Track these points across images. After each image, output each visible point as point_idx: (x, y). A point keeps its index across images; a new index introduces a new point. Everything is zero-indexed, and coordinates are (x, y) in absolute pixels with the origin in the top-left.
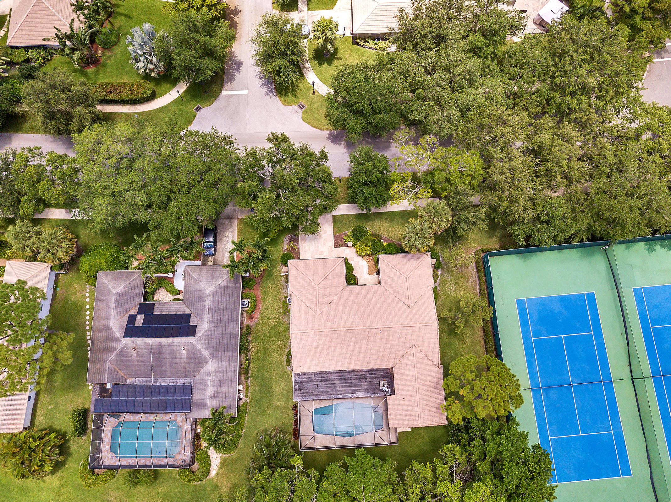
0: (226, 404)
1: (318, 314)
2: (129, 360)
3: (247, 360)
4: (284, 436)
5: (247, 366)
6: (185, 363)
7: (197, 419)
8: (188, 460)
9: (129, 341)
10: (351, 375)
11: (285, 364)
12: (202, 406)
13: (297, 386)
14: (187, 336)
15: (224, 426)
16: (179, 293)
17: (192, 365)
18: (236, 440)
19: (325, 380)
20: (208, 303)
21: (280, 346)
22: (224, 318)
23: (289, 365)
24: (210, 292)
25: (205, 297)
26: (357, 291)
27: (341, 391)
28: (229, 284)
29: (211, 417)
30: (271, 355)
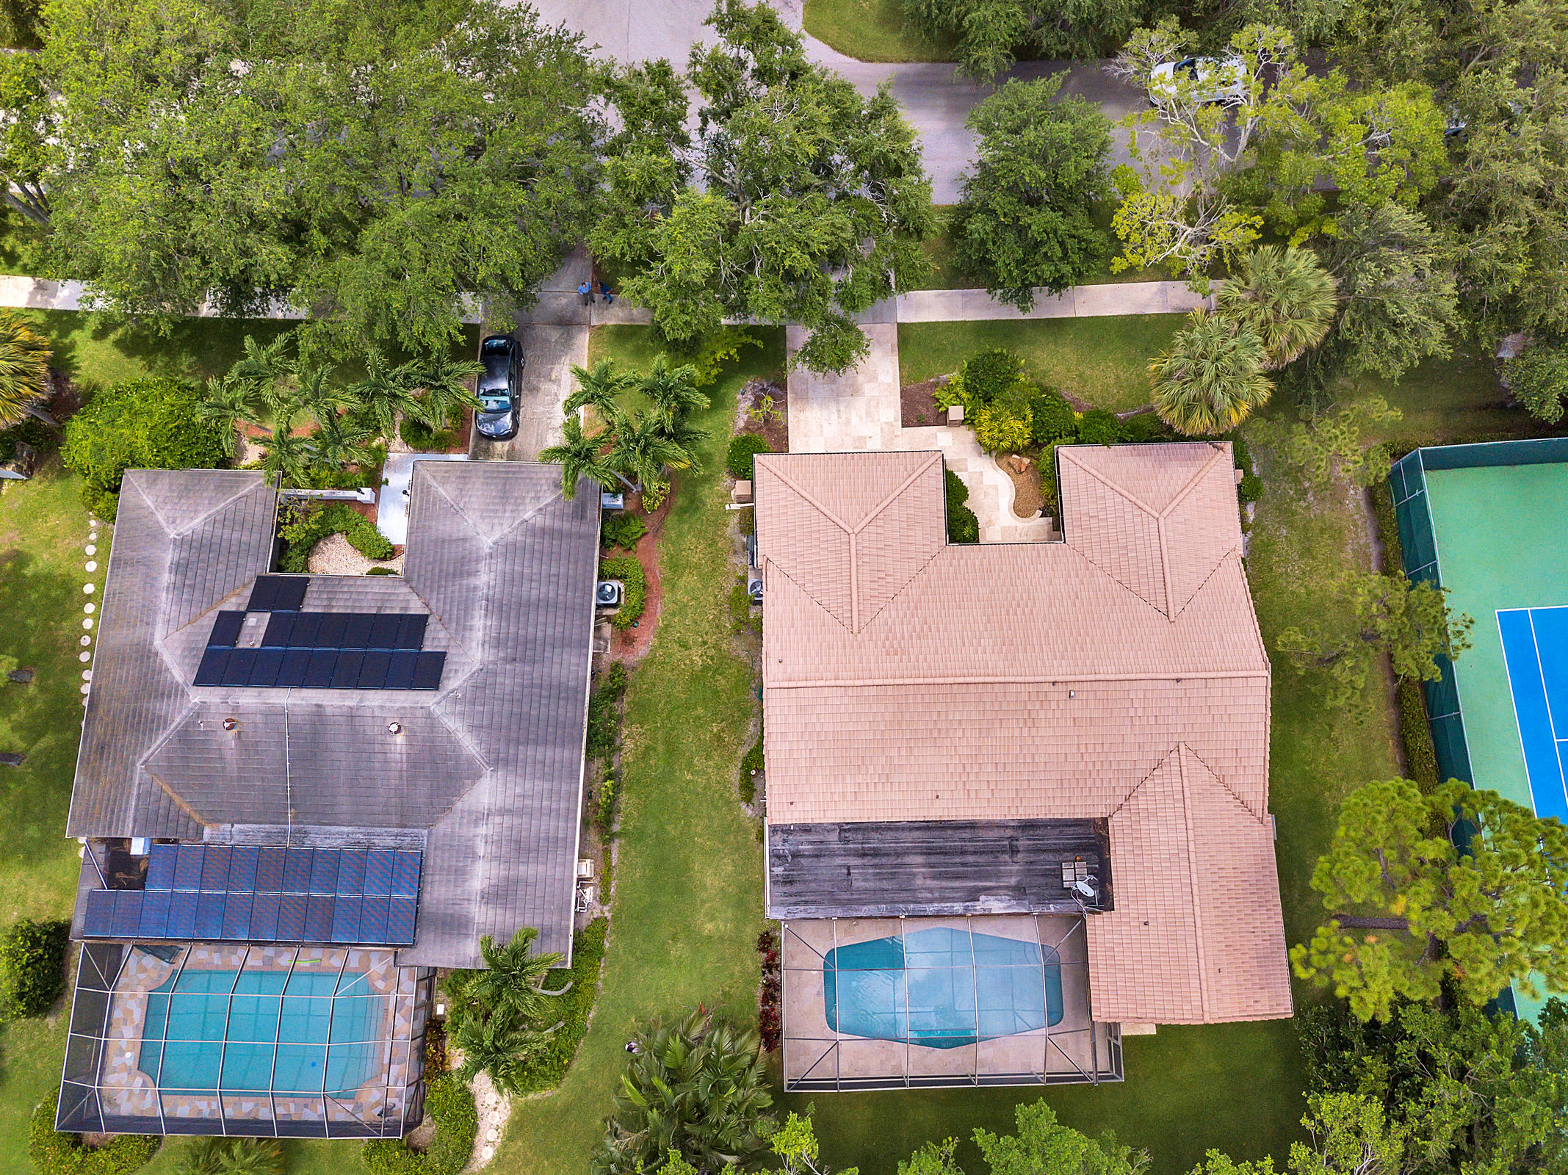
0: (538, 921)
1: (855, 630)
2: (210, 760)
3: (610, 777)
4: (733, 1040)
5: (609, 797)
6: (401, 777)
7: (435, 969)
8: (402, 1108)
9: (212, 696)
10: (963, 840)
11: (735, 794)
12: (455, 925)
13: (779, 870)
14: (411, 686)
15: (530, 1001)
16: (392, 553)
17: (423, 789)
18: (563, 1044)
19: (876, 853)
20: (485, 579)
21: (718, 738)
22: (540, 634)
23: (748, 800)
24: (495, 543)
25: (478, 560)
26: (985, 562)
27: (930, 890)
28: (557, 524)
29: (484, 965)
30: (690, 765)
